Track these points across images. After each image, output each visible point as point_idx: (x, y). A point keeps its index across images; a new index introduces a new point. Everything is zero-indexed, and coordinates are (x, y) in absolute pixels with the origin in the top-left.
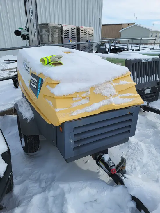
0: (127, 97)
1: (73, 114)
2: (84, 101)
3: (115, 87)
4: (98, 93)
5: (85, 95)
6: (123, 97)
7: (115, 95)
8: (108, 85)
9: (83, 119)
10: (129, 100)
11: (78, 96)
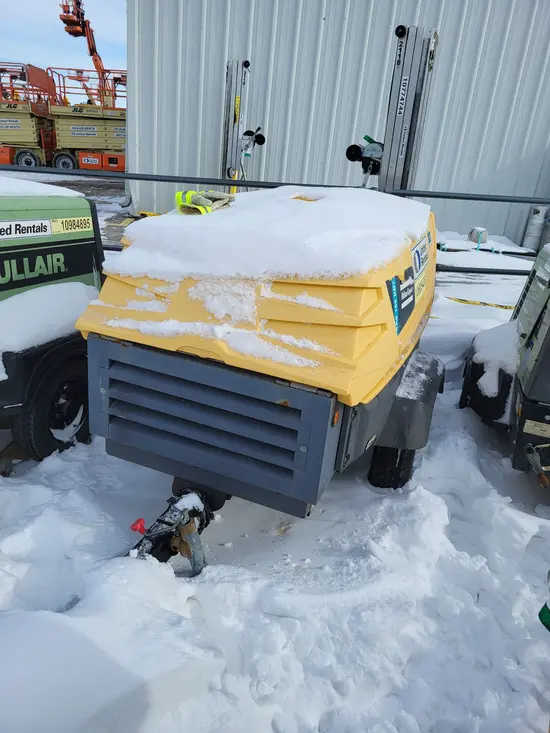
0: (293, 349)
1: (111, 323)
2: (154, 306)
3: (260, 302)
4: (195, 297)
5: (160, 290)
6: (279, 343)
7: (248, 325)
8: (238, 288)
9: (131, 347)
10: (294, 359)
11: (146, 286)
